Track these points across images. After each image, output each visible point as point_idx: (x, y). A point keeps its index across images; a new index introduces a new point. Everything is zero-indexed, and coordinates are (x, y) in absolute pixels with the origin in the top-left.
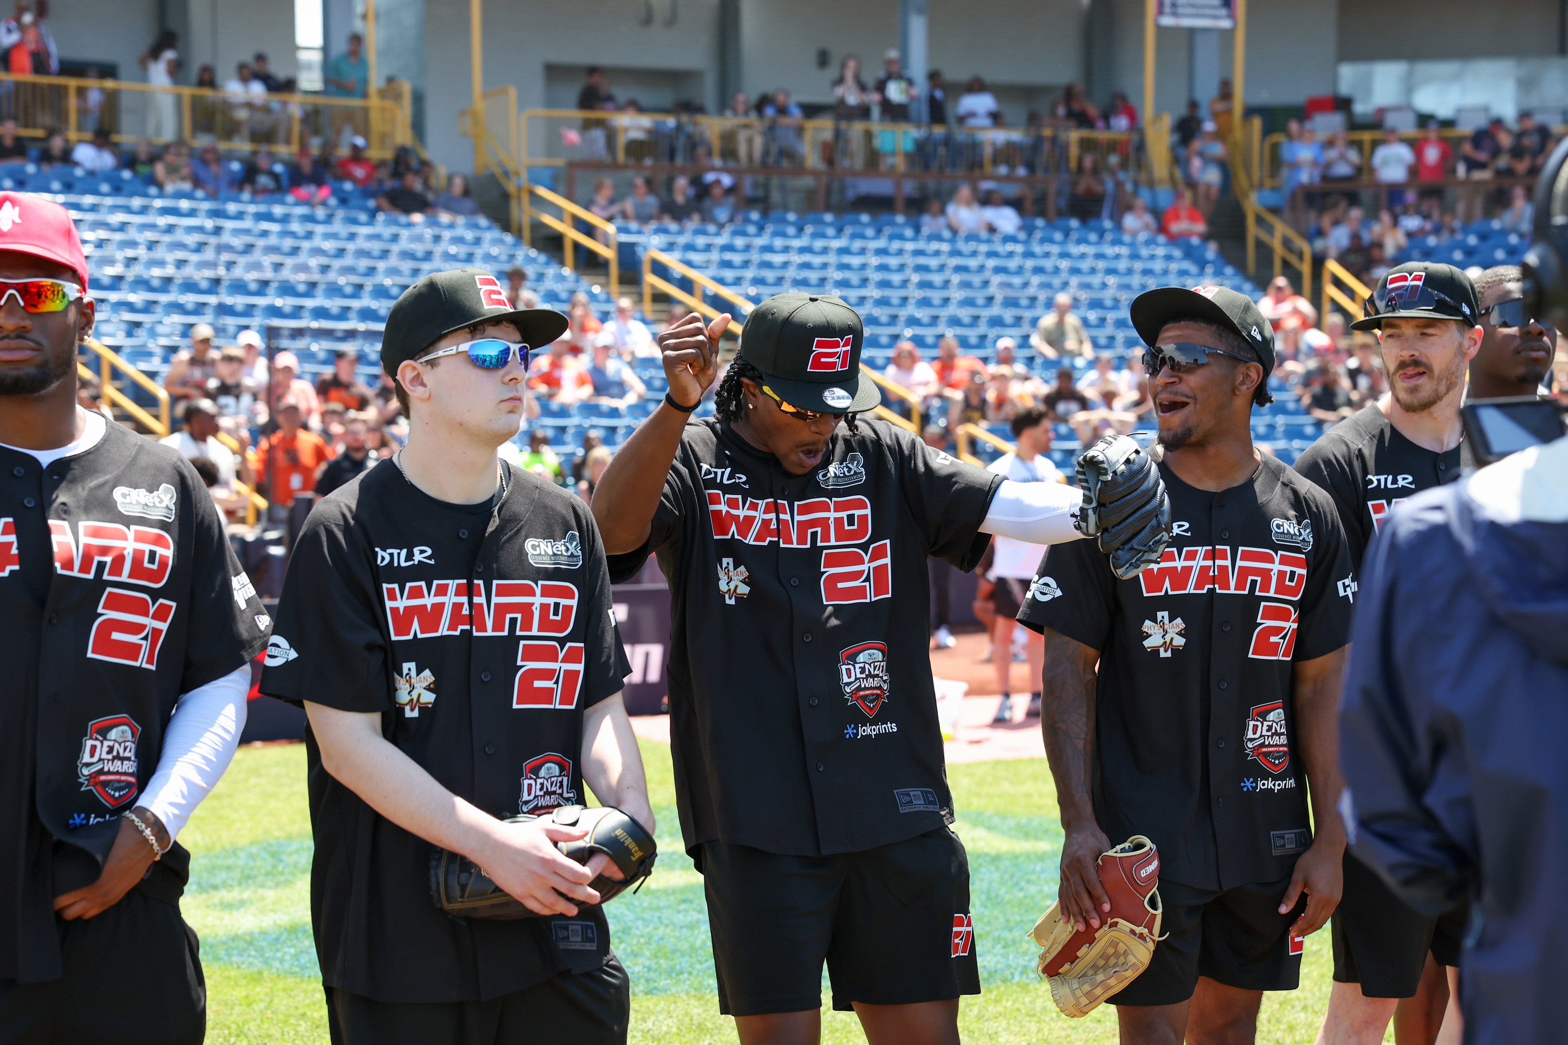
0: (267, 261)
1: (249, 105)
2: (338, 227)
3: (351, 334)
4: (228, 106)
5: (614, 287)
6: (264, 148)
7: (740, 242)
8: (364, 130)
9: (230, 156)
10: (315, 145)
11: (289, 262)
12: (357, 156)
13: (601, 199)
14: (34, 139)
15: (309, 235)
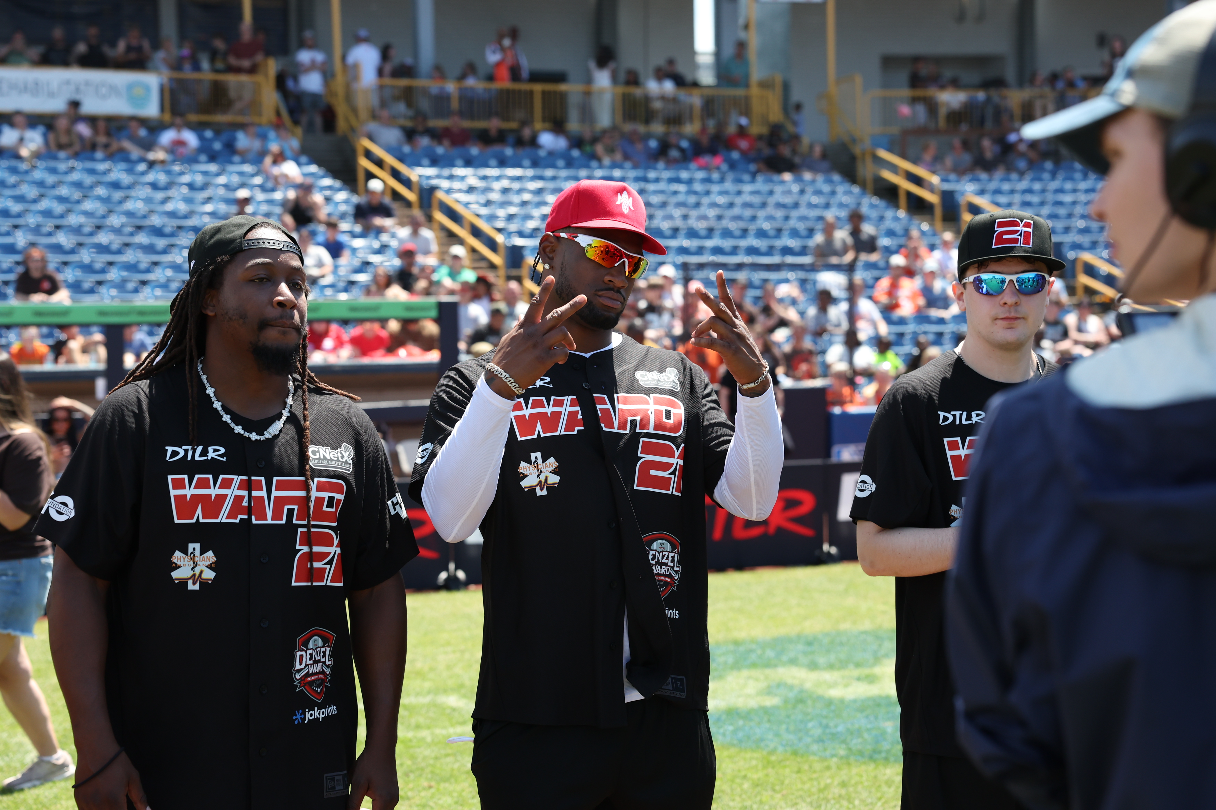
0: (677, 213)
1: (663, 98)
2: (728, 185)
3: (740, 267)
4: (647, 99)
5: (939, 224)
6: (673, 129)
7: (1037, 186)
8: (746, 112)
9: (648, 136)
10: (711, 124)
11: (694, 213)
12: (742, 132)
13: (928, 157)
14: (512, 131)
15: (708, 193)
